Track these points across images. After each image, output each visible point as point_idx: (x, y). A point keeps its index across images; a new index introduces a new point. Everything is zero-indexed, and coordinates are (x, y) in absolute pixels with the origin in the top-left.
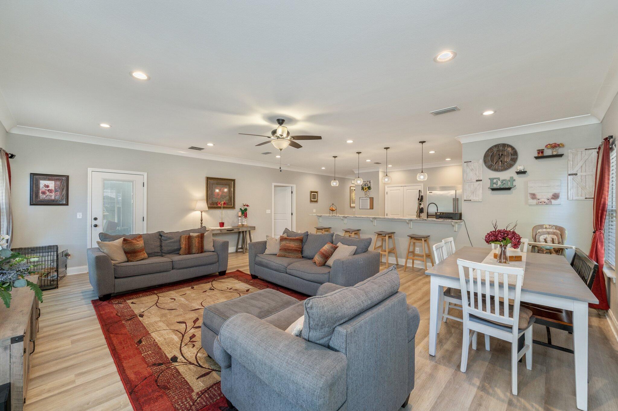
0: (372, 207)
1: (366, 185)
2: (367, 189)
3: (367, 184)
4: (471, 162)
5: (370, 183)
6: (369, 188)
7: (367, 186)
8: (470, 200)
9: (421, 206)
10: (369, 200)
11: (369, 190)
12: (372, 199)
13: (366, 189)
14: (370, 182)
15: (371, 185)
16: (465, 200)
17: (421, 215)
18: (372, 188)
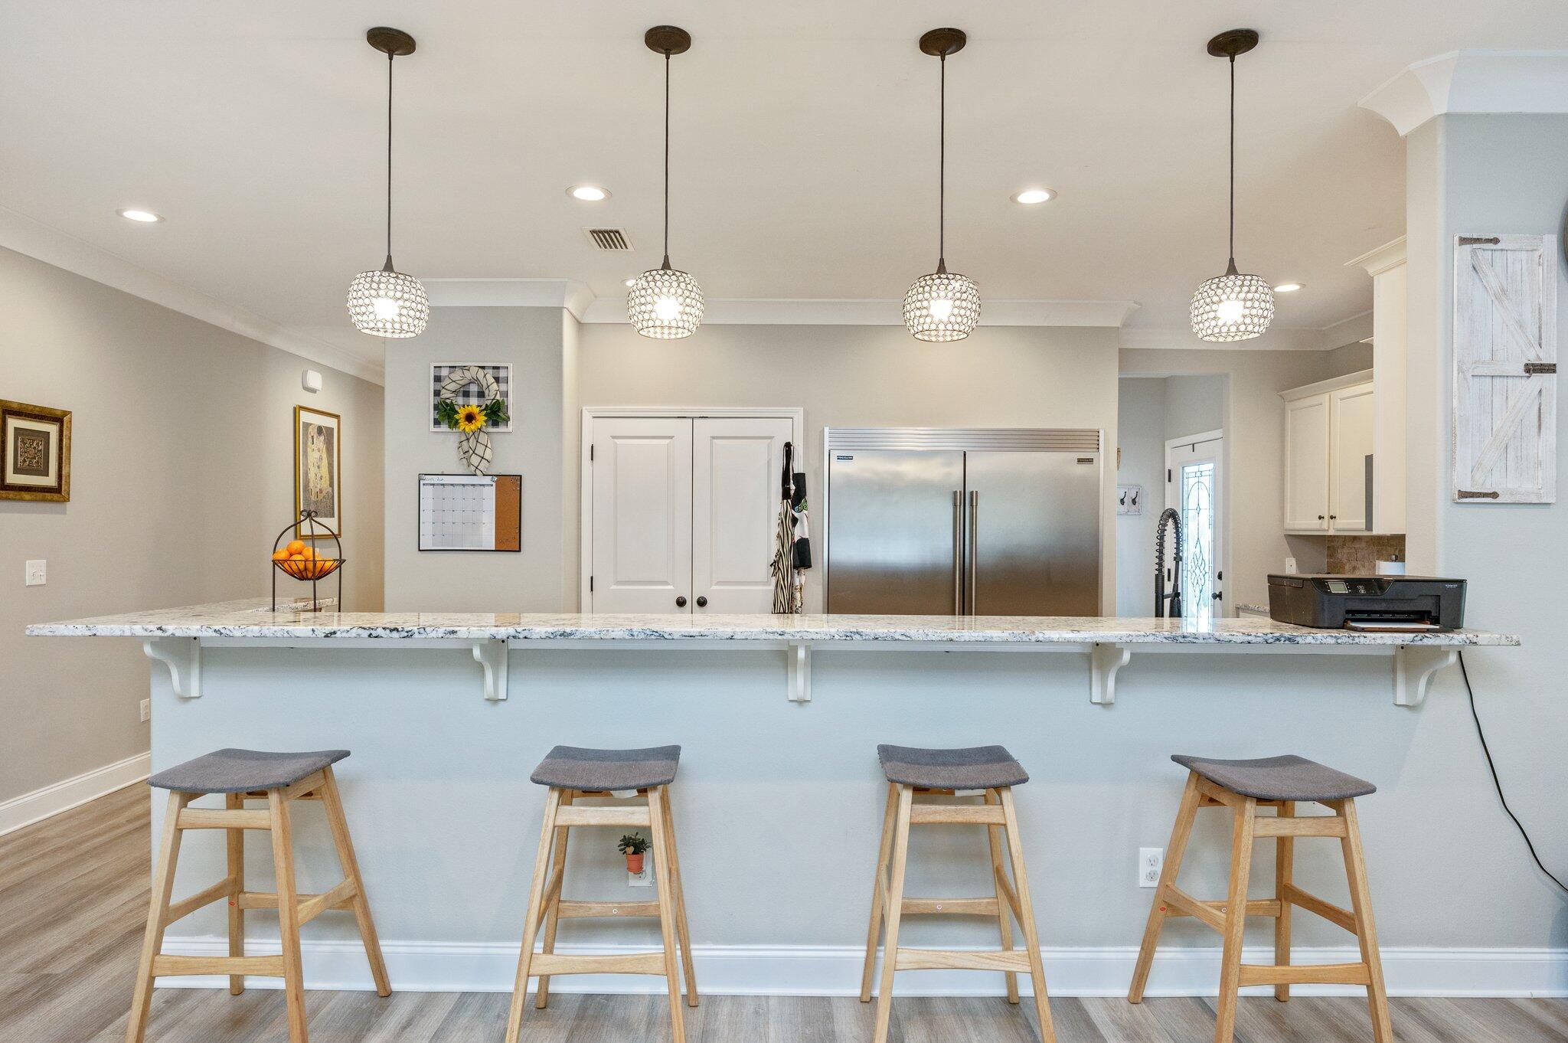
0: (509, 538)
1: (466, 394)
2: (481, 419)
3: (474, 388)
4: (1496, 241)
5: (497, 380)
6: (496, 414)
7: (474, 401)
8: (1495, 495)
9: (799, 533)
10: (490, 494)
11: (491, 429)
12: (510, 489)
13: (470, 418)
14: (502, 374)
15: (506, 394)
16: (1463, 494)
17: (797, 582)
18: (510, 413)
